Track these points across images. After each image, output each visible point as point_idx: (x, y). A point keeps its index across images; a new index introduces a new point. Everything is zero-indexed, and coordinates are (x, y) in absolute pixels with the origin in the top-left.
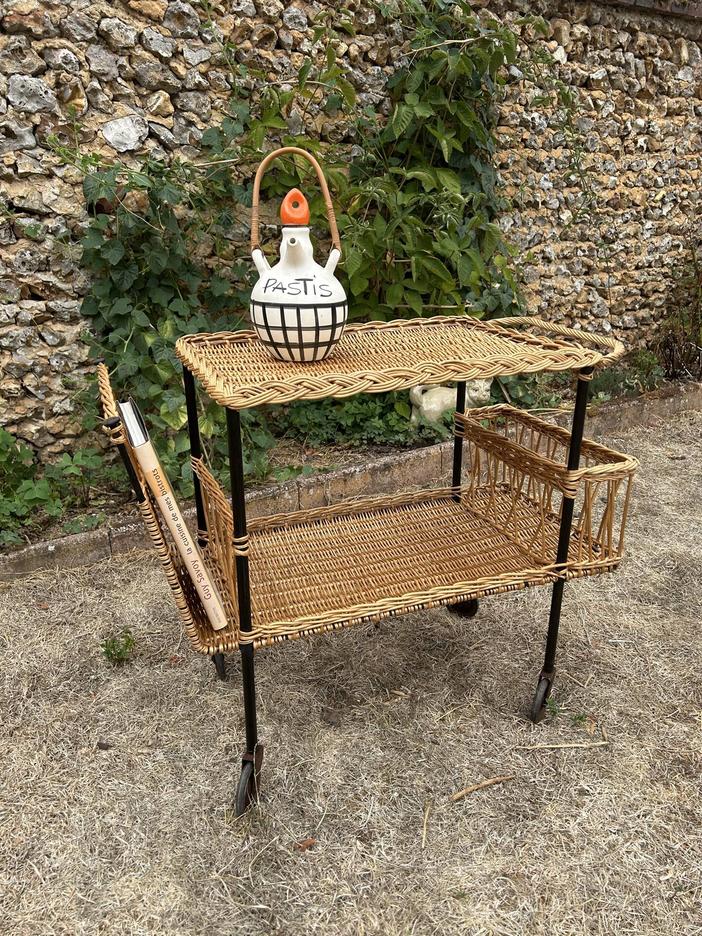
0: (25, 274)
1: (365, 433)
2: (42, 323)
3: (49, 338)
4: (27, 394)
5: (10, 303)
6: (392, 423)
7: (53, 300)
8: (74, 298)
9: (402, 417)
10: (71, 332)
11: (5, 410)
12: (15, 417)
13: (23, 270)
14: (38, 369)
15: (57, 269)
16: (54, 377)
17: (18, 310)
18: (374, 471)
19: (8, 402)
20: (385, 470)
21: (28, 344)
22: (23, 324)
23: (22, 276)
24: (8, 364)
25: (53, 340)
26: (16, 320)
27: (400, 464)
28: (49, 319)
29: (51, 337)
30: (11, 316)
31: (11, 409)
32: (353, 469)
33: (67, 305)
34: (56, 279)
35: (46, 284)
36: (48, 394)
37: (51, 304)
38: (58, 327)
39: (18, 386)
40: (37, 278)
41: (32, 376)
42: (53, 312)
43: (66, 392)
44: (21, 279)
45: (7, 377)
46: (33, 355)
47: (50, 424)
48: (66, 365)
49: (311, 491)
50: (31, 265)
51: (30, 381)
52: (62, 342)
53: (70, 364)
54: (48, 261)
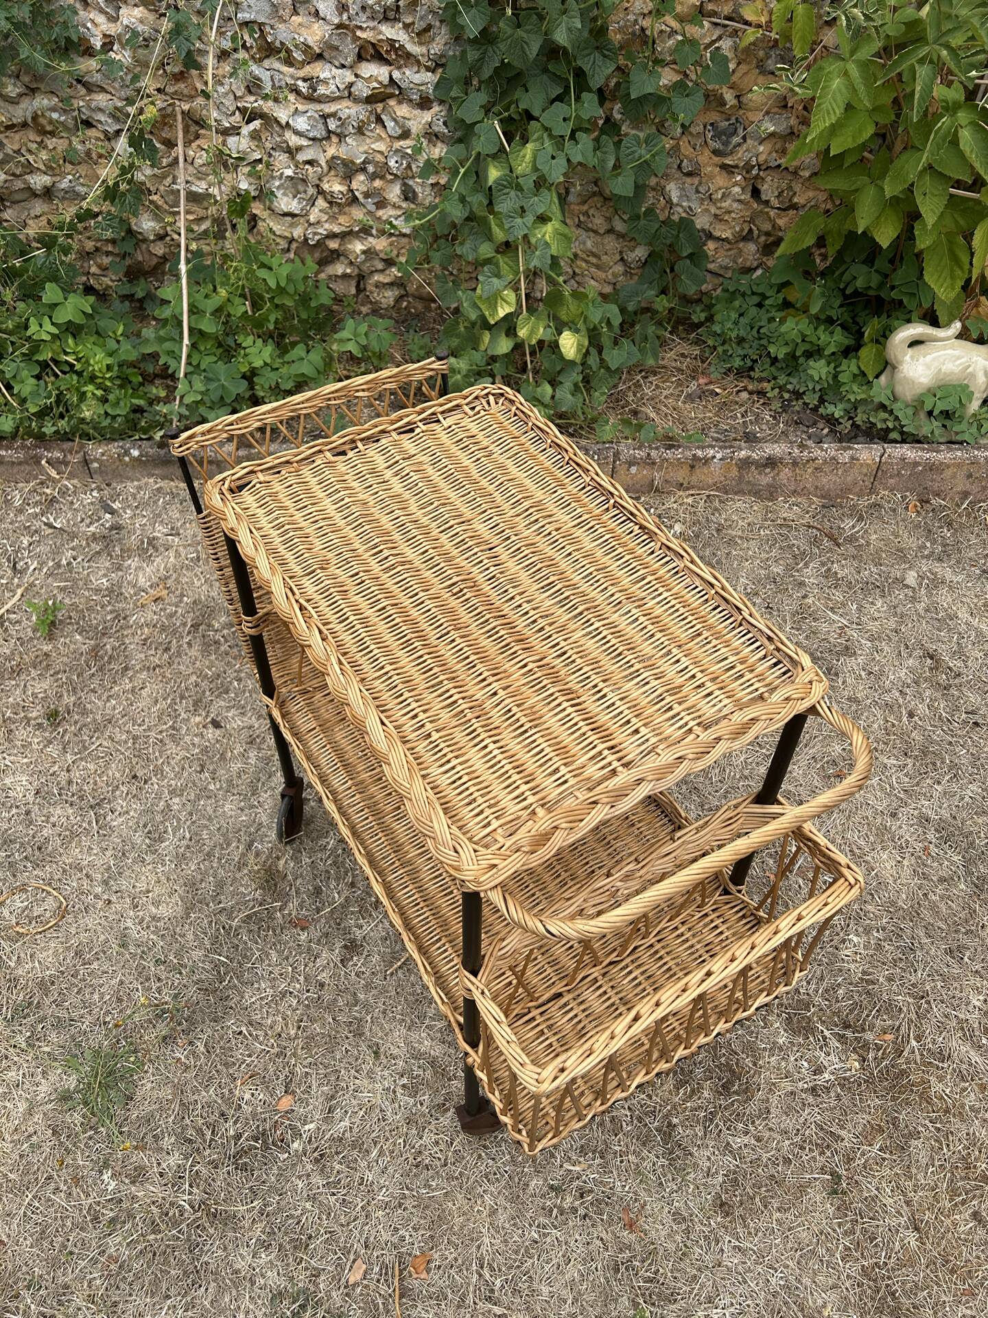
0: (364, 25)
1: (794, 381)
2: (381, 101)
3: (390, 124)
4: (355, 199)
5: (343, 66)
6: (843, 378)
7: (399, 68)
8: (428, 69)
9: (864, 374)
10: (418, 120)
11: (326, 217)
12: (337, 229)
13: (362, 20)
14: (371, 169)
15: (409, 20)
16: (391, 181)
17: (353, 78)
18: (746, 463)
19: (331, 207)
20: (766, 466)
21: (360, 131)
22: (357, 100)
23: (360, 28)
24: (333, 158)
25: (393, 129)
26: (348, 93)
27: (795, 463)
28: (391, 96)
29: (392, 124)
30: (342, 87)
31: (333, 218)
32: (711, 452)
33: (417, 78)
34: (406, 37)
35: (391, 42)
36: (381, 204)
37: (396, 75)
38: (403, 110)
39: (344, 189)
40: (380, 33)
41: (362, 177)
42: (399, 87)
43: (404, 205)
44: (359, 33)
45: (332, 173)
46: (366, 147)
47: (380, 244)
48: (409, 167)
49: (634, 470)
50: (374, 11)
51: (360, 183)
52: (405, 134)
53: (414, 166)
54: (398, 7)
